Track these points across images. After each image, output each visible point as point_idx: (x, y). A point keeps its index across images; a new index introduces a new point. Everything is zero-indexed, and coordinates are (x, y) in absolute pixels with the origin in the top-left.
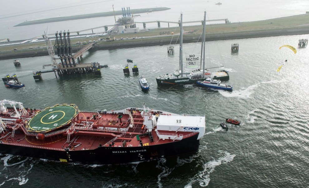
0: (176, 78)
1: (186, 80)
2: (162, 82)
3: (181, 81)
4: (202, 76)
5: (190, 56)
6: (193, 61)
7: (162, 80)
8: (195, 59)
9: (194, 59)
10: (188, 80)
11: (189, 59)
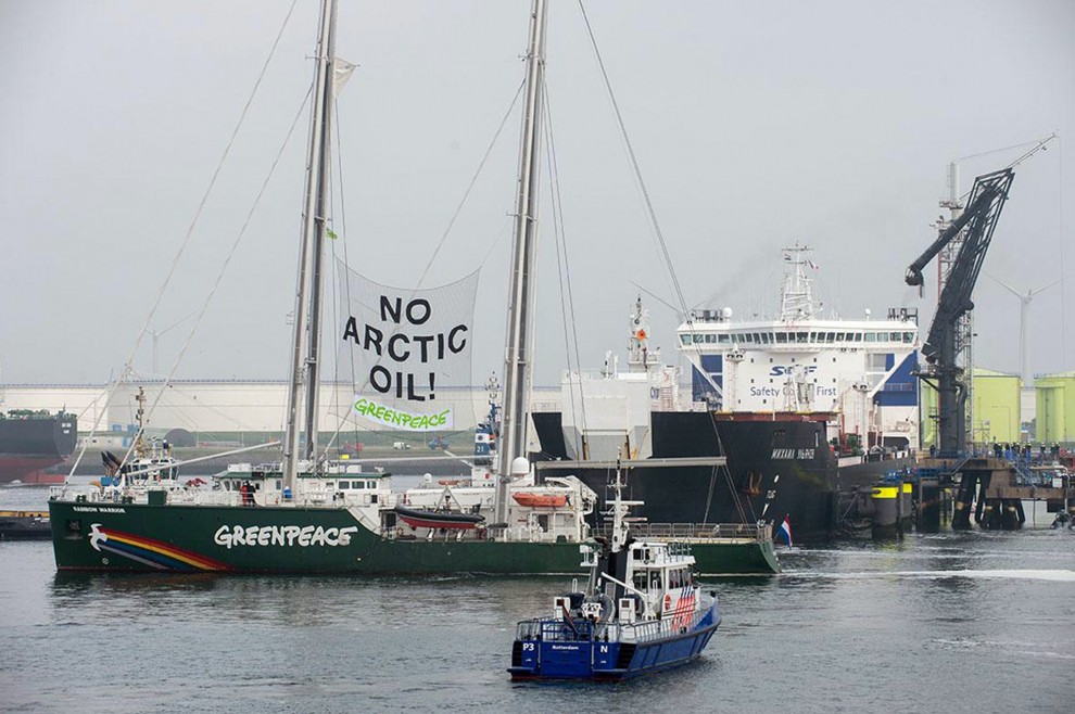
0: (233, 499)
1: (321, 536)
2: (97, 535)
3: (278, 535)
4: (490, 519)
5: (384, 301)
6: (413, 366)
7: (96, 517)
8: (432, 347)
9: (424, 340)
10: (344, 536)
11: (373, 339)
